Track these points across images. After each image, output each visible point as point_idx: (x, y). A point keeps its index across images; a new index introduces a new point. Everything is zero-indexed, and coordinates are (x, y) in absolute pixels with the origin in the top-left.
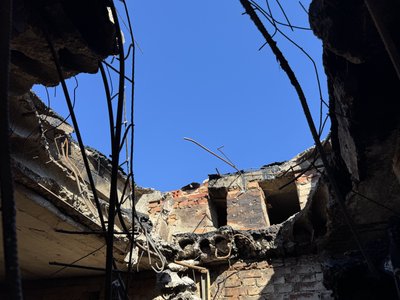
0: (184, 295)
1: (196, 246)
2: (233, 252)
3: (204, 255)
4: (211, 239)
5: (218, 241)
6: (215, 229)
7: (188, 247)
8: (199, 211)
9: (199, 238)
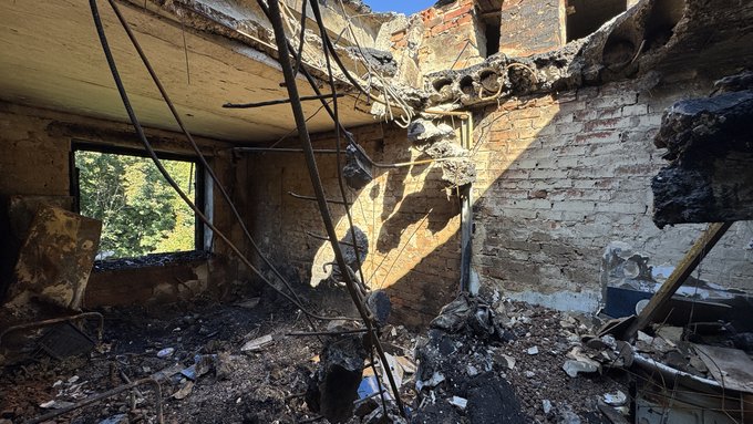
0: (439, 144)
1: (455, 86)
2: (505, 89)
3: (465, 97)
4: (474, 75)
5: (485, 76)
6: (482, 60)
7: (445, 88)
8: (460, 37)
9: (459, 76)
